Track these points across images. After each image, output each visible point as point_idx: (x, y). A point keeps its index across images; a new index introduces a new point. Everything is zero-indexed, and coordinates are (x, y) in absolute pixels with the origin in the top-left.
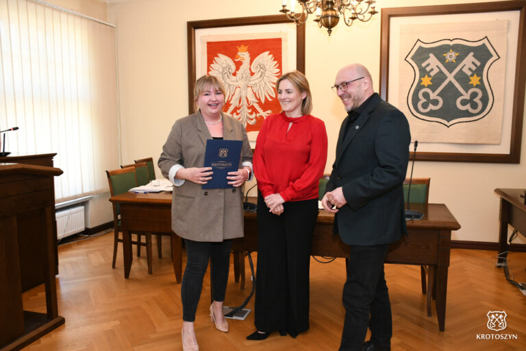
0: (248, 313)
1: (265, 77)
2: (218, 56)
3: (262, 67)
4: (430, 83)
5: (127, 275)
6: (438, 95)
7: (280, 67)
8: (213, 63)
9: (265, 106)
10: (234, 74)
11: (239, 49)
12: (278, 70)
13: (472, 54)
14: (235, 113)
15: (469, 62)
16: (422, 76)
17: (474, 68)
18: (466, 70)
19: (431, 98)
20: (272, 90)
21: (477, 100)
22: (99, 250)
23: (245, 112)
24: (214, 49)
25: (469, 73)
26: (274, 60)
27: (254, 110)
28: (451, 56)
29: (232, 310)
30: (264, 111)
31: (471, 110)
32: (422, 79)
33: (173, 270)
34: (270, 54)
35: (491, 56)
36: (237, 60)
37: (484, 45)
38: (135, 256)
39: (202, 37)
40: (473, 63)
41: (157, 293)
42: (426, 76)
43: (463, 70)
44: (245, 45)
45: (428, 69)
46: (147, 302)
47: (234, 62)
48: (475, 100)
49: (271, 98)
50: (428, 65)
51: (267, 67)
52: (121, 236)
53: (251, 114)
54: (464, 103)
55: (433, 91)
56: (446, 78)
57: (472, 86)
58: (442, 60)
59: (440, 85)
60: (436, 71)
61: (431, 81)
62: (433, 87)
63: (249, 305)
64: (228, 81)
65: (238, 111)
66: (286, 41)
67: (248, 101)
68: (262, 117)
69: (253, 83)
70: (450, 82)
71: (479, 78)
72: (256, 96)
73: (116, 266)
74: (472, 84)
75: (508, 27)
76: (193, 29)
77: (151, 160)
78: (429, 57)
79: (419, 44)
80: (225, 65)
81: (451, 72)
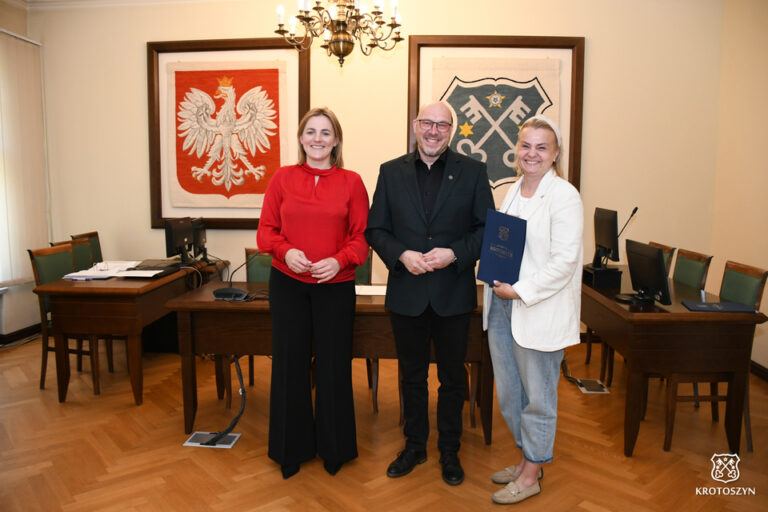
0: (236, 439)
1: (256, 121)
2: (190, 91)
3: (252, 107)
4: (471, 133)
5: (62, 397)
6: (481, 148)
7: (276, 108)
8: (183, 101)
9: (256, 160)
10: (214, 116)
11: (221, 82)
12: (274, 112)
13: (520, 97)
14: (214, 171)
15: (517, 106)
16: (461, 123)
17: (523, 115)
18: (513, 117)
19: (473, 152)
20: (266, 138)
22: (18, 366)
23: (229, 167)
24: (186, 82)
25: (518, 122)
26: (269, 98)
27: (241, 165)
28: (496, 99)
29: (213, 436)
30: (255, 167)
32: (461, 127)
33: (130, 388)
34: (262, 90)
35: (542, 101)
36: (218, 97)
37: (534, 87)
38: (74, 372)
39: (168, 65)
40: (522, 109)
41: (108, 419)
42: (466, 124)
43: (511, 117)
44: (229, 77)
46: (93, 433)
47: (214, 100)
49: (265, 149)
50: (468, 110)
51: (259, 108)
52: (52, 343)
53: (237, 170)
54: (512, 158)
55: (475, 143)
56: (490, 126)
58: (485, 103)
59: (483, 135)
60: (478, 117)
61: (472, 130)
62: (475, 138)
63: (237, 427)
64: (205, 125)
65: (219, 167)
66: (285, 73)
67: (232, 153)
68: (252, 175)
69: (240, 128)
70: (495, 132)
72: (243, 146)
73: (46, 386)
75: (560, 68)
76: (155, 53)
77: (95, 235)
78: (468, 100)
79: (457, 82)
80: (201, 104)
81: (496, 119)
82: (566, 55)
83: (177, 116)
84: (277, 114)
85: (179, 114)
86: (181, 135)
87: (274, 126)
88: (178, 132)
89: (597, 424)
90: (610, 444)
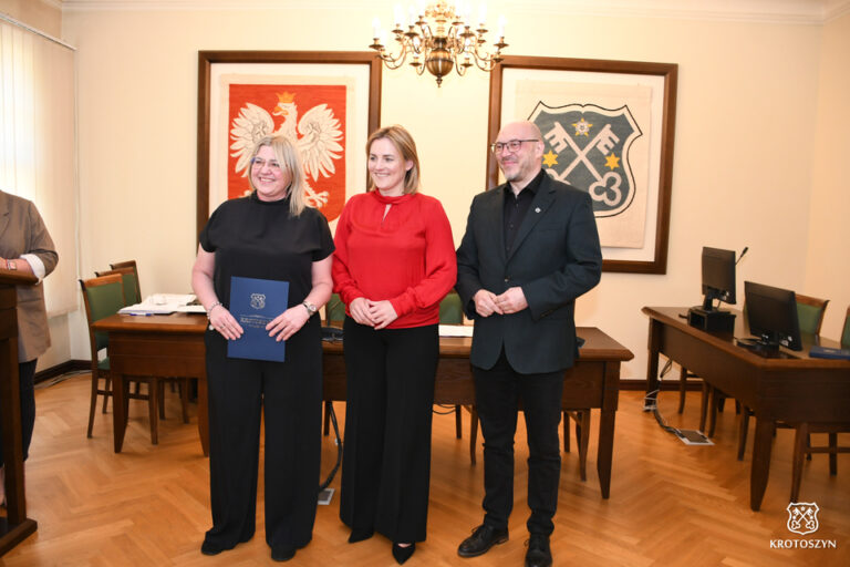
0: (331, 495)
1: (320, 143)
2: (246, 107)
3: (315, 126)
4: (556, 163)
5: (118, 447)
6: (566, 178)
7: (343, 128)
8: (238, 117)
11: (280, 98)
12: (340, 133)
13: (608, 126)
15: (605, 137)
16: (545, 152)
17: (611, 145)
18: (601, 147)
20: (331, 162)
21: (615, 188)
22: (53, 410)
24: (241, 96)
25: (605, 152)
26: (335, 117)
28: (582, 127)
30: (317, 193)
31: (608, 202)
32: (546, 155)
34: (328, 108)
35: (632, 131)
36: (277, 114)
37: (623, 116)
39: (223, 75)
40: (610, 138)
41: (177, 473)
42: (550, 152)
43: (598, 147)
44: (290, 92)
45: (553, 143)
47: (273, 117)
48: (612, 188)
49: (329, 173)
50: (553, 137)
51: (323, 128)
54: (599, 191)
55: (559, 174)
56: (575, 156)
57: (608, 170)
58: (571, 131)
59: (568, 166)
60: (563, 146)
61: (557, 159)
62: (560, 168)
66: (354, 90)
68: (313, 202)
69: (302, 149)
70: (581, 162)
71: (618, 159)
72: (304, 169)
73: (94, 434)
74: (609, 167)
75: (651, 97)
76: (207, 63)
77: (133, 264)
78: (553, 127)
79: (541, 108)
80: (258, 122)
81: (582, 148)
82: (658, 83)
83: (230, 134)
84: (344, 135)
85: (233, 131)
86: (233, 155)
87: (340, 149)
88: (231, 151)
89: (712, 477)
90: (732, 498)
